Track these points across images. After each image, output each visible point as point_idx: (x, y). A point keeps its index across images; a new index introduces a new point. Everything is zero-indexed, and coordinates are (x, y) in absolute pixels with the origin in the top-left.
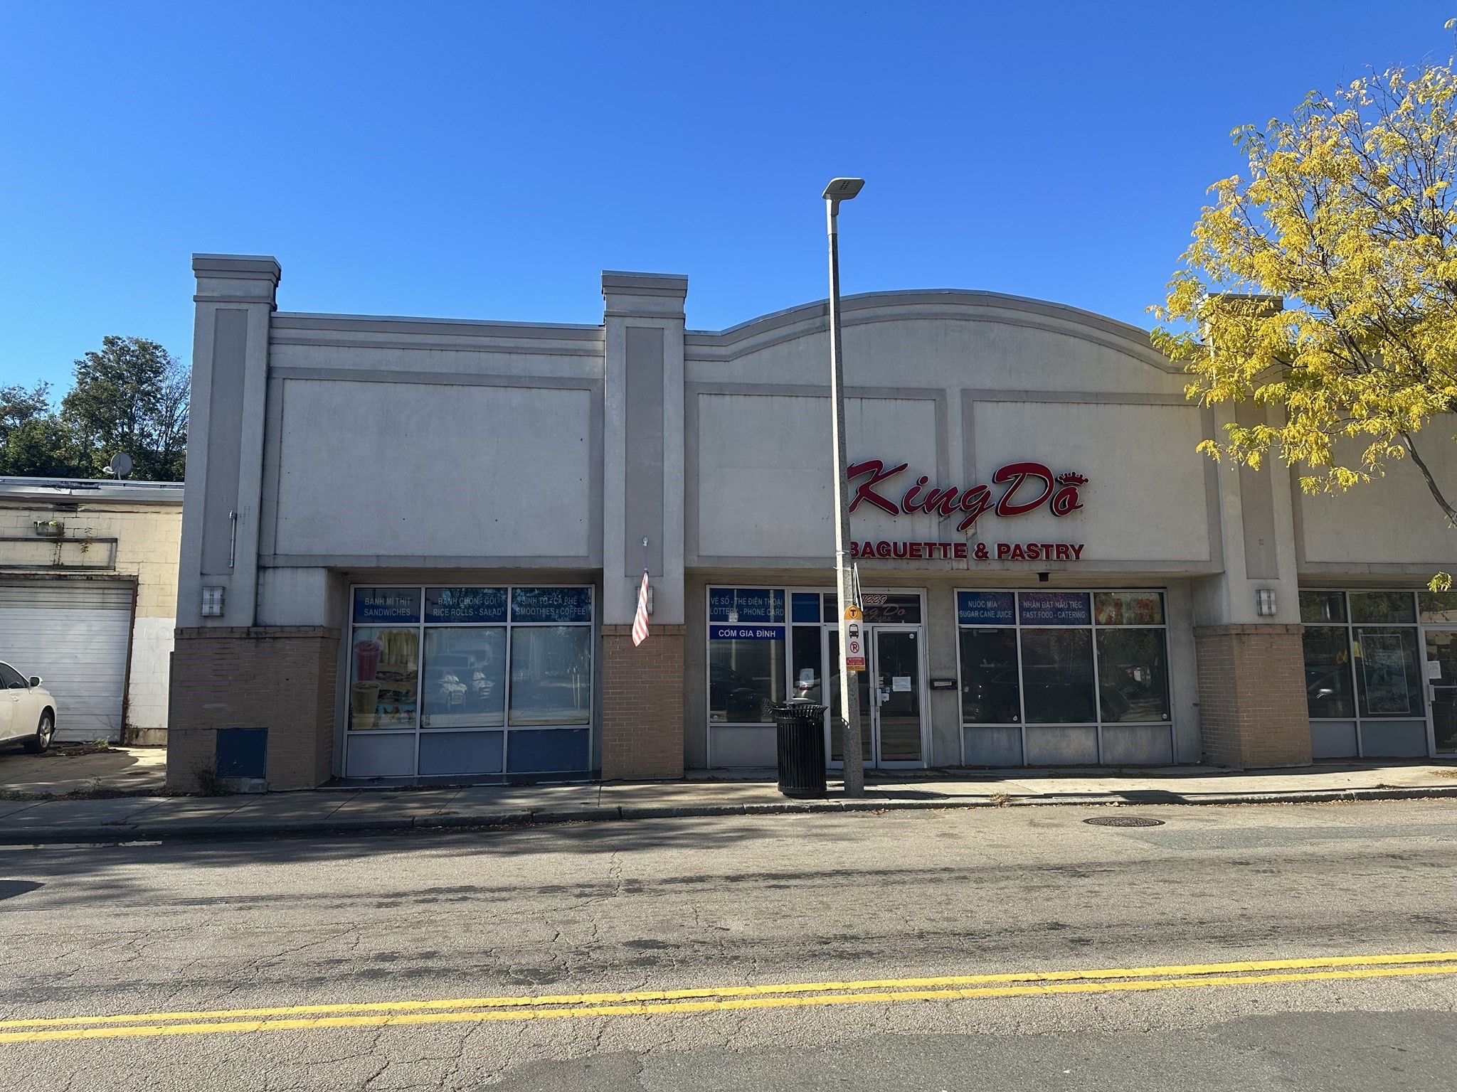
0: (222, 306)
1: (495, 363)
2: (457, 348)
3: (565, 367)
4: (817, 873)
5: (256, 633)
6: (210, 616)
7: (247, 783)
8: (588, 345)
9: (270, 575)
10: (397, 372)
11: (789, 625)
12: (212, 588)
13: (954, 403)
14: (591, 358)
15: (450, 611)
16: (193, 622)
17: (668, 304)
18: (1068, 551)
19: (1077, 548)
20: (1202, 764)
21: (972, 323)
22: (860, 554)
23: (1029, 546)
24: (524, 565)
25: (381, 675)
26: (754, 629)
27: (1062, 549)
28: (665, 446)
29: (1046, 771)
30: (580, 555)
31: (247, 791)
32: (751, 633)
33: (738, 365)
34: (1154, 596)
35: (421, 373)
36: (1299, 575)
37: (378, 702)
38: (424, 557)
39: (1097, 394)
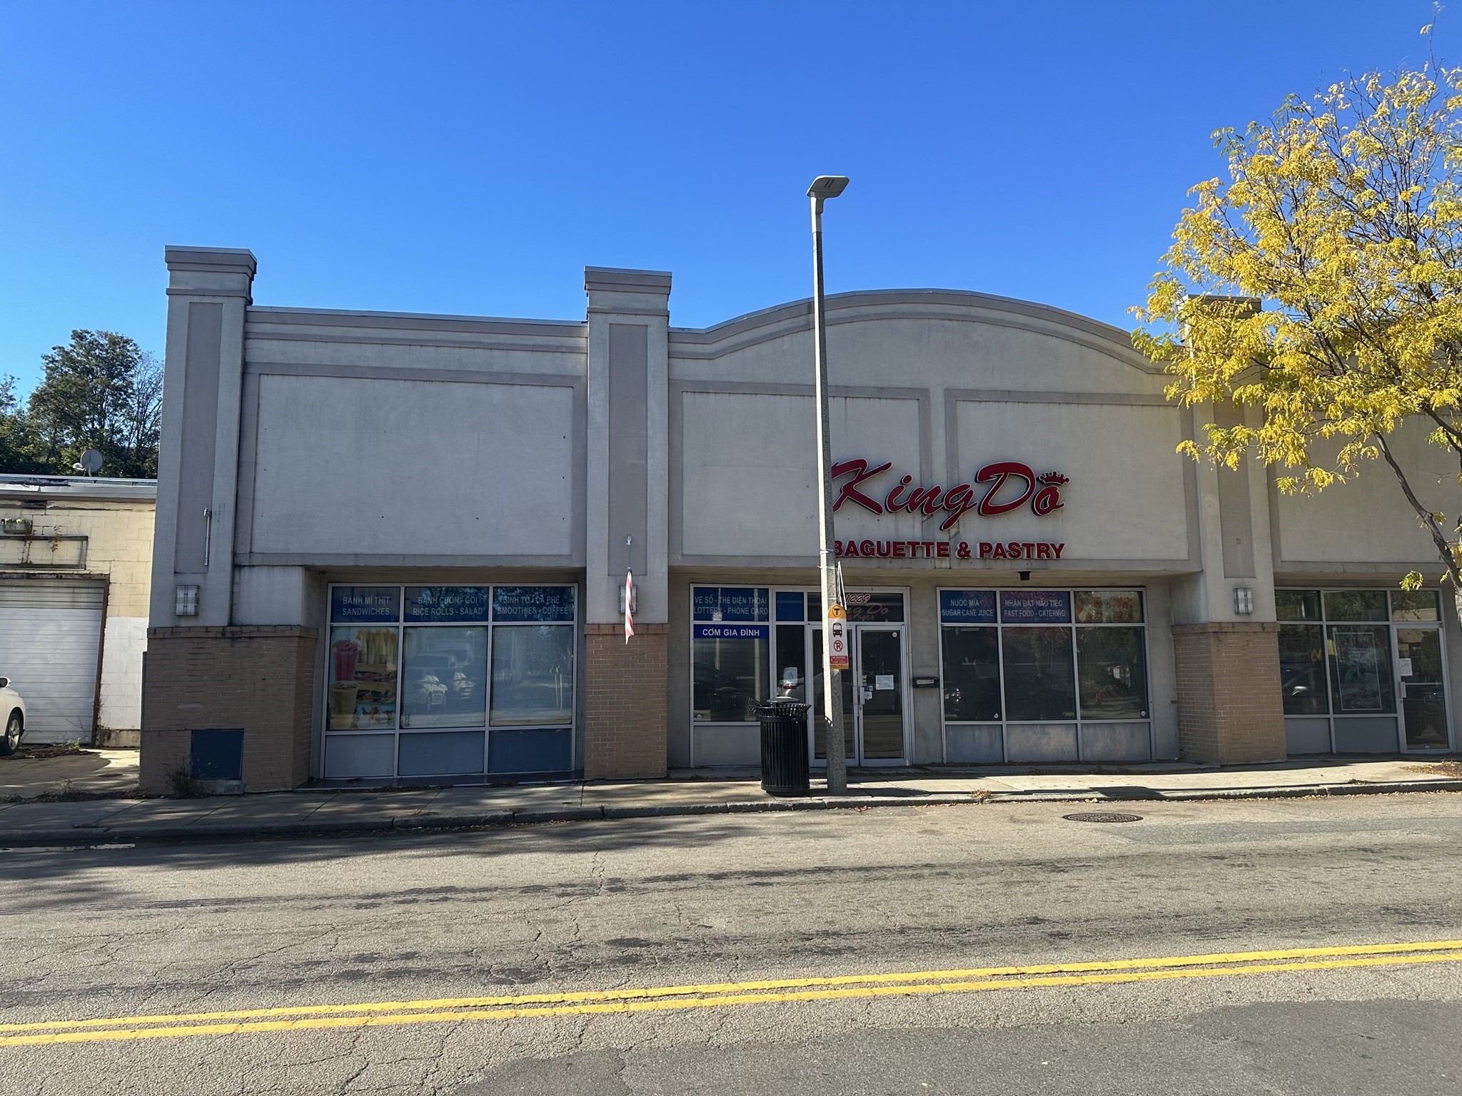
0: (196, 299)
1: (475, 359)
2: (437, 344)
3: (546, 364)
4: (800, 870)
5: (232, 632)
6: (184, 616)
7: (222, 785)
8: (570, 341)
9: (245, 573)
10: (376, 368)
11: (773, 623)
12: (186, 587)
13: (938, 400)
14: (574, 355)
15: (430, 610)
16: (167, 622)
17: (652, 300)
18: (1048, 550)
19: (1057, 546)
20: (1181, 760)
21: (956, 323)
22: (844, 553)
23: (1010, 545)
24: (506, 564)
25: (359, 675)
26: (738, 628)
27: (1043, 548)
28: (649, 445)
29: (1026, 768)
30: (563, 553)
31: (222, 792)
32: (735, 632)
33: (722, 363)
34: (1133, 595)
35: (400, 369)
36: (1275, 574)
37: (357, 703)
38: (404, 556)
39: (1078, 395)
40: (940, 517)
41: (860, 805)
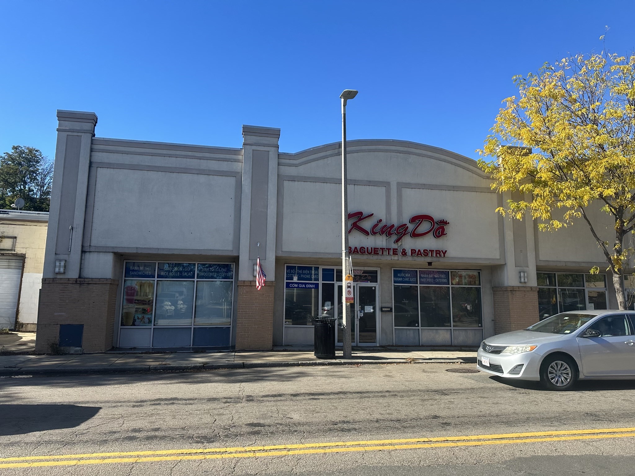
0: (70, 133)
1: (193, 163)
2: (176, 156)
3: (224, 166)
4: (331, 393)
5: (80, 281)
6: (59, 273)
7: (73, 349)
8: (235, 157)
9: (87, 255)
10: (149, 166)
11: (320, 282)
12: (60, 260)
13: (394, 187)
14: (236, 163)
15: (169, 273)
16: (51, 276)
17: (270, 140)
18: (440, 253)
19: (444, 252)
21: (402, 154)
22: (353, 251)
23: (424, 250)
24: (204, 254)
25: (136, 301)
26: (305, 284)
27: (438, 252)
28: (268, 203)
29: (429, 348)
30: (229, 249)
31: (73, 353)
32: (304, 286)
33: (301, 168)
34: (475, 273)
36: (537, 266)
37: (135, 313)
38: (158, 249)
39: (454, 187)
40: (394, 237)
41: (357, 363)
